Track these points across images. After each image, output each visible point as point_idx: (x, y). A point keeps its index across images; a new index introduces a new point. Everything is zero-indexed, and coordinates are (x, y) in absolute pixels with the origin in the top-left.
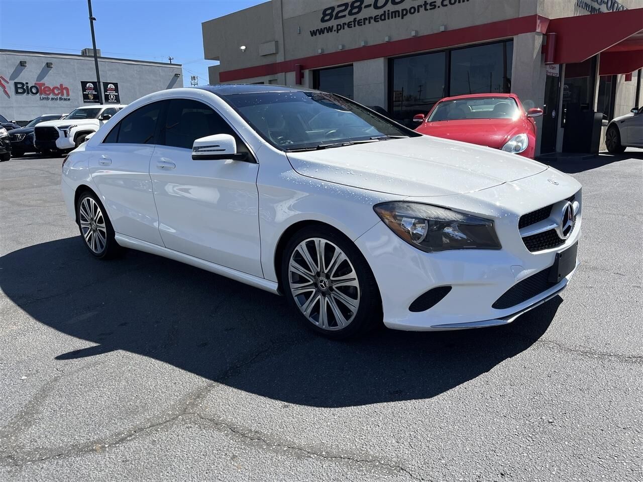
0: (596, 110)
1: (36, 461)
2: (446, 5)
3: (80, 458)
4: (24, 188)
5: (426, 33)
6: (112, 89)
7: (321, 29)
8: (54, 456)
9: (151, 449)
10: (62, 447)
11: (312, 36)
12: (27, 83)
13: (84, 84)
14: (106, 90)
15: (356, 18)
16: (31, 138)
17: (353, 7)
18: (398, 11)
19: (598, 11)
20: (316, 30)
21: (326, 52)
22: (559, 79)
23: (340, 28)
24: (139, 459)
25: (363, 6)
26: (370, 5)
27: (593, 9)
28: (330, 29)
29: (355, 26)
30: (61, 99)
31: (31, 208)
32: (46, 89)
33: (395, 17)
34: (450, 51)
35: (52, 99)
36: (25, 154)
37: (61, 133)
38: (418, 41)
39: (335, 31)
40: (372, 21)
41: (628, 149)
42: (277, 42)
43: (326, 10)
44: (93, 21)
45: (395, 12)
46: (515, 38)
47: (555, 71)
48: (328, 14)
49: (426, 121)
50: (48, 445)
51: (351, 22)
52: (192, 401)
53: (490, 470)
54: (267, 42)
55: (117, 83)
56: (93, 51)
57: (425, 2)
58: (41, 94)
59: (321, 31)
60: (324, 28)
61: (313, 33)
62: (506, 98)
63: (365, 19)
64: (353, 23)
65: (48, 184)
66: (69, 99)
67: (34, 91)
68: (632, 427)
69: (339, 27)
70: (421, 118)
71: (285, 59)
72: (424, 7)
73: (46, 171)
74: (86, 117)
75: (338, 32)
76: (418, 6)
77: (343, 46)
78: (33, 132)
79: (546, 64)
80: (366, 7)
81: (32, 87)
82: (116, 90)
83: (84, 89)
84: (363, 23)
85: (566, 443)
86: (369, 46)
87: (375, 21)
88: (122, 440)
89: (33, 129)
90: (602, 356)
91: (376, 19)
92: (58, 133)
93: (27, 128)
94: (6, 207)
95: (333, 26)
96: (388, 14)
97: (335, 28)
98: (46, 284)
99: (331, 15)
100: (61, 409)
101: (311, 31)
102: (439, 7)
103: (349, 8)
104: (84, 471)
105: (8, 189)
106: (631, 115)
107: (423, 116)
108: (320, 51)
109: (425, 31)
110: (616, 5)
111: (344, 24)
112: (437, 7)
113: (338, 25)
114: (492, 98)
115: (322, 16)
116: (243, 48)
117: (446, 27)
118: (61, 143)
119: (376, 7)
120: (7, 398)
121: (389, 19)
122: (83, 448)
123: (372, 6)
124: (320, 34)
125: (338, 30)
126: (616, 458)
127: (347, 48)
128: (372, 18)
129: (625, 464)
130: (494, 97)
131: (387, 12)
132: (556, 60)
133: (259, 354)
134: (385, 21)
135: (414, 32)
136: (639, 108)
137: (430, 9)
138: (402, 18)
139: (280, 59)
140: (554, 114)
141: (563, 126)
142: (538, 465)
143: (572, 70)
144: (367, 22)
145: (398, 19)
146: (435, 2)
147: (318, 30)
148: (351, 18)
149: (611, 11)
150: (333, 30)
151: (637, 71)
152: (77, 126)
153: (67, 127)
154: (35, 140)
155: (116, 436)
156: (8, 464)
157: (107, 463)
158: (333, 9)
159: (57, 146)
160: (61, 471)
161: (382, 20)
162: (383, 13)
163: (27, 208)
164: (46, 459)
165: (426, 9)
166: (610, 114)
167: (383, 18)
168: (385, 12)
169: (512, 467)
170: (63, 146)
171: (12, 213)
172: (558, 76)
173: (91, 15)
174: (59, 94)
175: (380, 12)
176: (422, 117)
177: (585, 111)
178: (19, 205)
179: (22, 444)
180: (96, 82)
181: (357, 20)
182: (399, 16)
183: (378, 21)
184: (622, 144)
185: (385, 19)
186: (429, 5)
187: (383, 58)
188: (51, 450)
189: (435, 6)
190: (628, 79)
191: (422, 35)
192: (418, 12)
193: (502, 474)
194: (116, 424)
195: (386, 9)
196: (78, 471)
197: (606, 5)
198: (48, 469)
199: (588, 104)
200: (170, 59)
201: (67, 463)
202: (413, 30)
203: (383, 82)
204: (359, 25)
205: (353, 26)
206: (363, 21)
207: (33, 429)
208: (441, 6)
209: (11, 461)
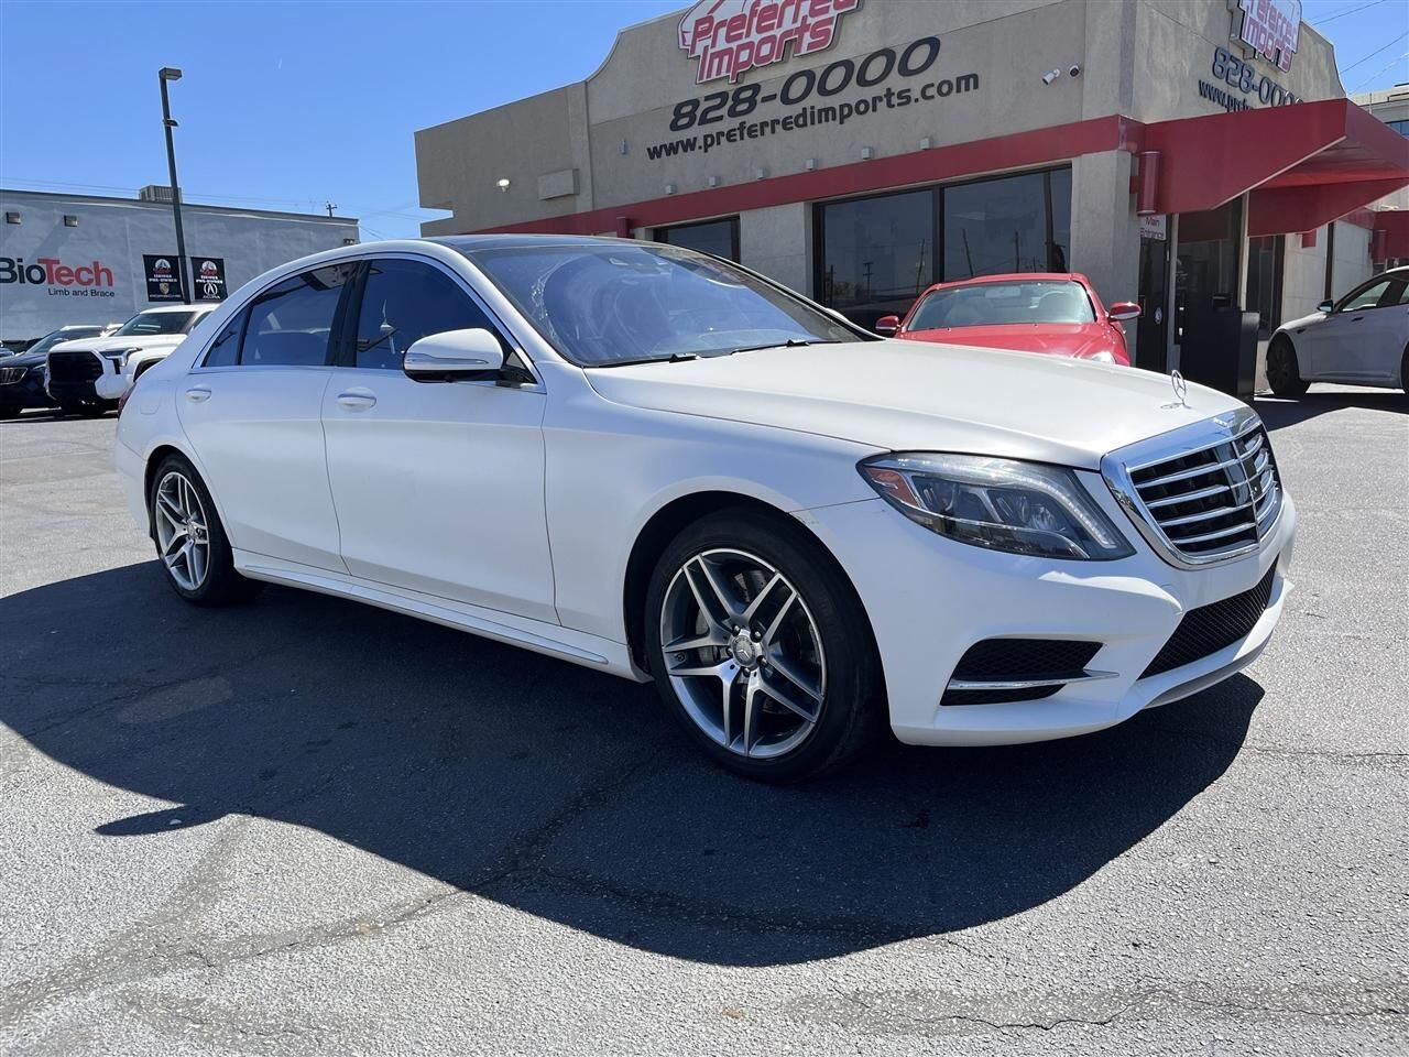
0: (1244, 308)
1: (246, 956)
2: (932, 97)
3: (335, 948)
4: (46, 480)
5: (891, 153)
6: (210, 273)
7: (671, 144)
8: (282, 947)
9: (469, 927)
10: (292, 931)
11: (652, 158)
12: (20, 260)
13: (149, 261)
14: (197, 275)
15: (744, 123)
16: (39, 377)
17: (737, 100)
18: (833, 109)
19: (1241, 106)
20: (661, 147)
21: (681, 192)
22: (1167, 244)
23: (710, 142)
24: (452, 943)
25: (759, 98)
26: (774, 97)
27: (1232, 102)
28: (689, 145)
29: (742, 138)
30: (94, 293)
31: (76, 517)
32: (63, 272)
33: (827, 120)
34: (942, 188)
35: (76, 293)
36: (24, 411)
37: (107, 365)
38: (875, 167)
39: (700, 148)
40: (779, 128)
41: (1314, 388)
42: (576, 171)
43: (680, 106)
44: (172, 127)
45: (826, 110)
46: (1075, 162)
47: (1158, 229)
48: (685, 114)
49: (904, 329)
50: (261, 929)
51: (734, 130)
52: (525, 849)
53: (1112, 939)
54: (556, 171)
55: (222, 260)
56: (171, 191)
57: (889, 90)
58: (51, 282)
59: (671, 149)
60: (678, 143)
61: (654, 153)
62: (1066, 282)
63: (764, 124)
64: (738, 132)
65: (97, 470)
66: (112, 294)
67: (36, 275)
68: (1365, 866)
69: (709, 140)
70: (893, 323)
71: (593, 206)
72: (885, 99)
73: (87, 445)
74: (160, 332)
75: (706, 151)
76: (874, 99)
77: (718, 179)
78: (44, 362)
79: (1139, 215)
80: (765, 100)
81: (30, 268)
82: (220, 273)
83: (150, 271)
84: (758, 133)
85: (1246, 894)
86: (772, 180)
87: (785, 128)
88: (409, 915)
89: (46, 358)
90: (1296, 755)
91: (786, 124)
92: (100, 365)
93: (29, 355)
94: (19, 516)
95: (695, 139)
96: (812, 114)
97: (700, 142)
98: (161, 658)
99: (692, 115)
100: (270, 871)
101: (649, 149)
102: (916, 100)
103: (730, 102)
104: (350, 968)
105: (13, 482)
106: (1320, 316)
107: (897, 319)
108: (668, 190)
109: (891, 147)
110: (1278, 94)
111: (720, 134)
112: (913, 100)
113: (706, 137)
114: (1036, 281)
115: (673, 117)
116: (504, 183)
117: (932, 140)
118: (105, 387)
119: (786, 100)
120: (151, 857)
121: (813, 123)
122: (336, 930)
123: (779, 97)
124: (668, 154)
125: (707, 147)
126: (1339, 915)
127: (726, 184)
128: (778, 122)
129: (1356, 923)
130: (1042, 281)
131: (809, 111)
132: (1159, 207)
133: (634, 769)
134: (805, 128)
135: (867, 150)
136: (1335, 302)
137: (899, 104)
138: (842, 122)
139: (583, 205)
140: (1158, 316)
141: (1177, 339)
142: (1199, 928)
143: (1193, 226)
144: (768, 130)
145: (834, 125)
146: (909, 90)
147: (665, 146)
148: (735, 122)
149: (1269, 105)
150: (697, 145)
151: (1326, 226)
152: (141, 350)
153: (120, 352)
154: (47, 381)
155: (394, 909)
156: (193, 965)
157: (391, 952)
158: (695, 103)
159: (99, 393)
160: (303, 971)
161: (798, 126)
162: (801, 112)
163: (67, 518)
164: (265, 952)
165: (890, 105)
166: (1272, 315)
167: (801, 121)
168: (804, 109)
169: (1151, 933)
170: (110, 392)
171: (38, 528)
172: (1164, 238)
173: (167, 114)
174: (90, 281)
175: (796, 109)
176: (894, 321)
177: (1222, 309)
178: (47, 512)
179: (209, 932)
180: (176, 257)
181: (747, 125)
182: (834, 119)
183: (792, 128)
184: (1301, 376)
185: (805, 125)
186: (896, 96)
187: (802, 204)
188: (272, 937)
189: (909, 98)
190: (1308, 242)
191: (884, 156)
192: (874, 110)
193: (1135, 945)
194: (388, 890)
195: (807, 103)
196: (337, 969)
197: (1257, 93)
198: (276, 968)
199: (1228, 295)
200: (330, 208)
201: (312, 957)
202: (865, 147)
203: (803, 252)
204: (750, 135)
205: (738, 137)
206: (758, 128)
207: (223, 906)
208: (921, 99)
209: (196, 959)
